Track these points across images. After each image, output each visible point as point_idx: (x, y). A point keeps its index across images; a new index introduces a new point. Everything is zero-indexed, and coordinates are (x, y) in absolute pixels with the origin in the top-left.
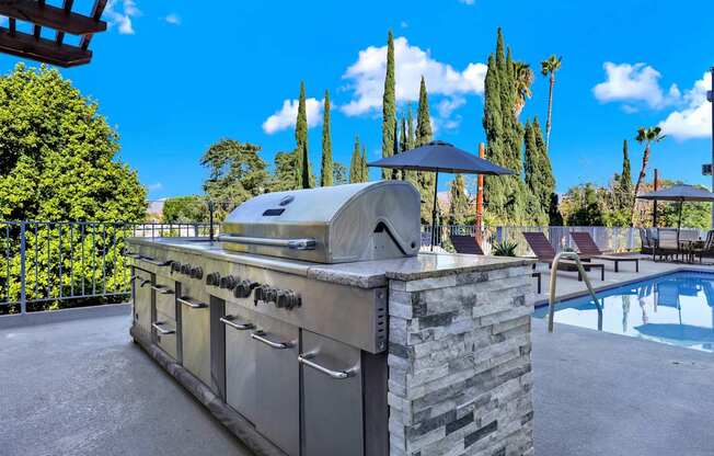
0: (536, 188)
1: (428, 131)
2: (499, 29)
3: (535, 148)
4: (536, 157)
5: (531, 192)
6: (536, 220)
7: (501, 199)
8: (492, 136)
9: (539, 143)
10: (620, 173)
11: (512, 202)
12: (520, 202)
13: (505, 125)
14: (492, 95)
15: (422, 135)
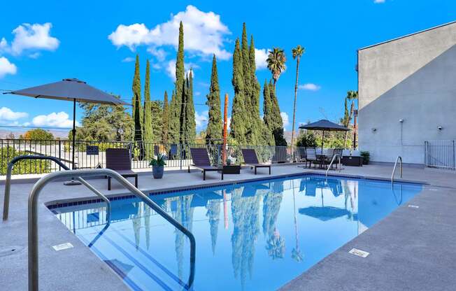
0: (270, 124)
1: (217, 89)
2: (244, 23)
3: (269, 99)
4: (270, 105)
5: (266, 126)
6: (269, 144)
7: (243, 130)
8: (237, 90)
9: (272, 96)
10: (343, 117)
11: (250, 132)
12: (256, 132)
13: (246, 84)
14: (237, 64)
15: (214, 91)
